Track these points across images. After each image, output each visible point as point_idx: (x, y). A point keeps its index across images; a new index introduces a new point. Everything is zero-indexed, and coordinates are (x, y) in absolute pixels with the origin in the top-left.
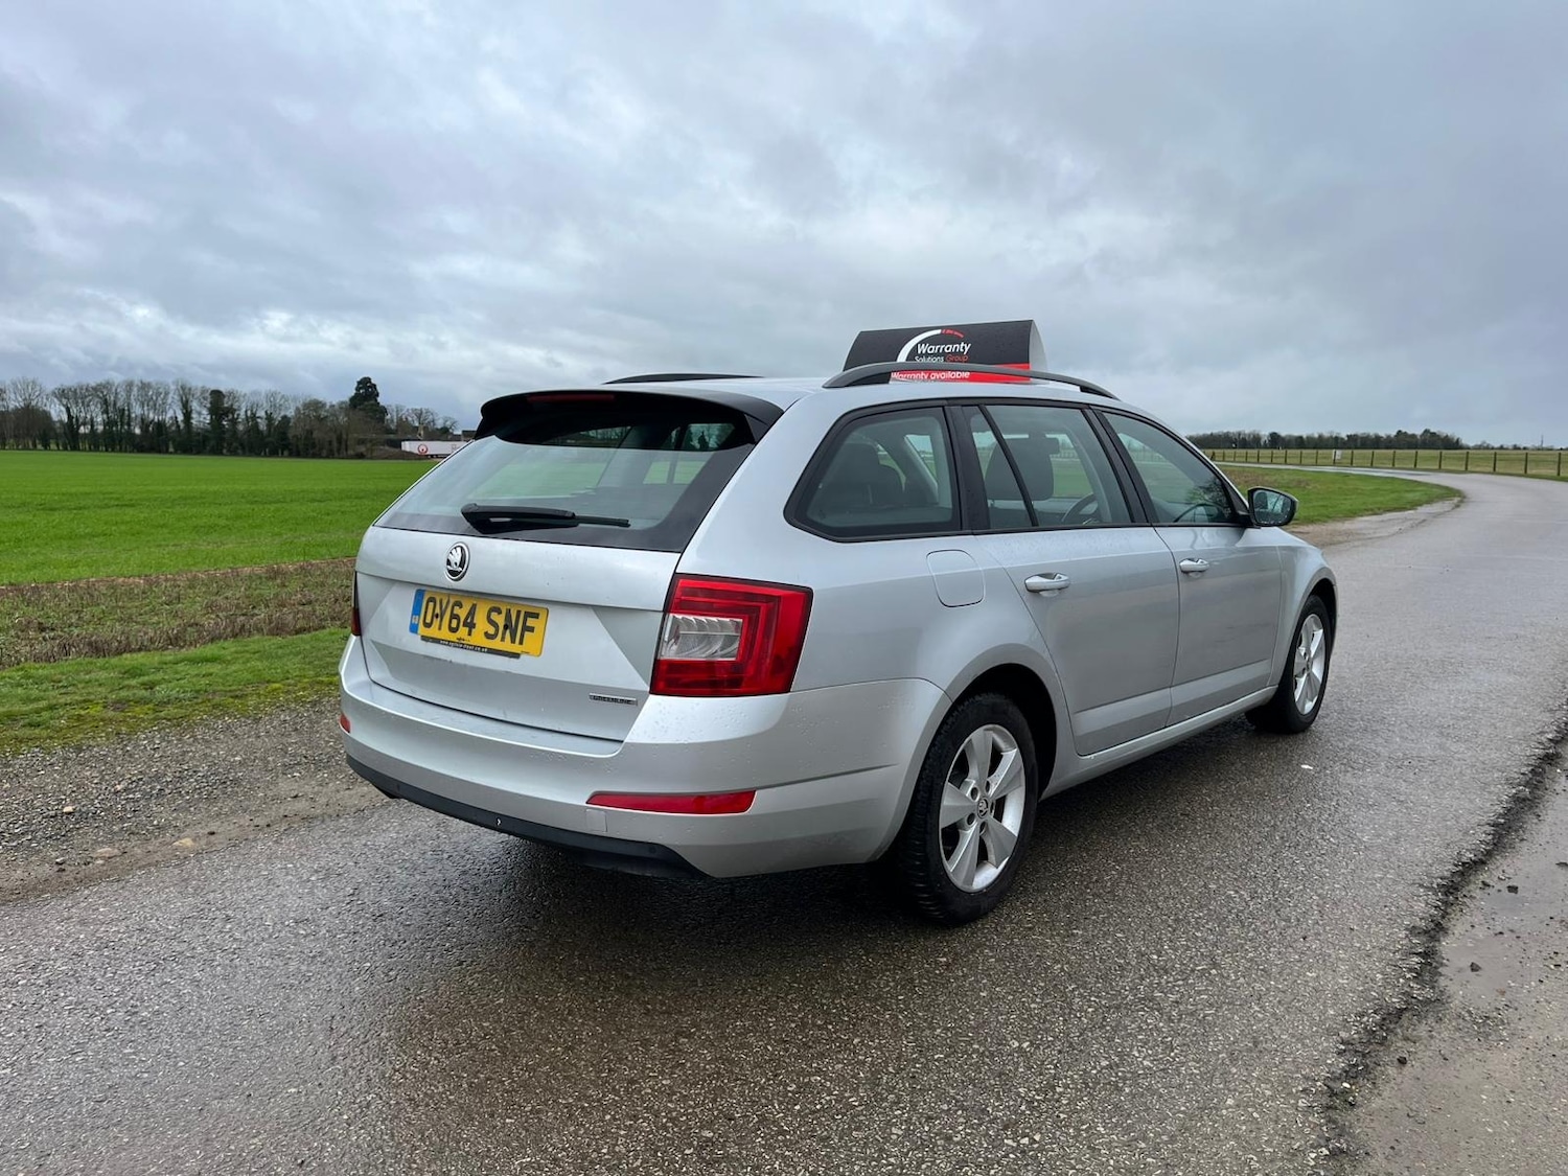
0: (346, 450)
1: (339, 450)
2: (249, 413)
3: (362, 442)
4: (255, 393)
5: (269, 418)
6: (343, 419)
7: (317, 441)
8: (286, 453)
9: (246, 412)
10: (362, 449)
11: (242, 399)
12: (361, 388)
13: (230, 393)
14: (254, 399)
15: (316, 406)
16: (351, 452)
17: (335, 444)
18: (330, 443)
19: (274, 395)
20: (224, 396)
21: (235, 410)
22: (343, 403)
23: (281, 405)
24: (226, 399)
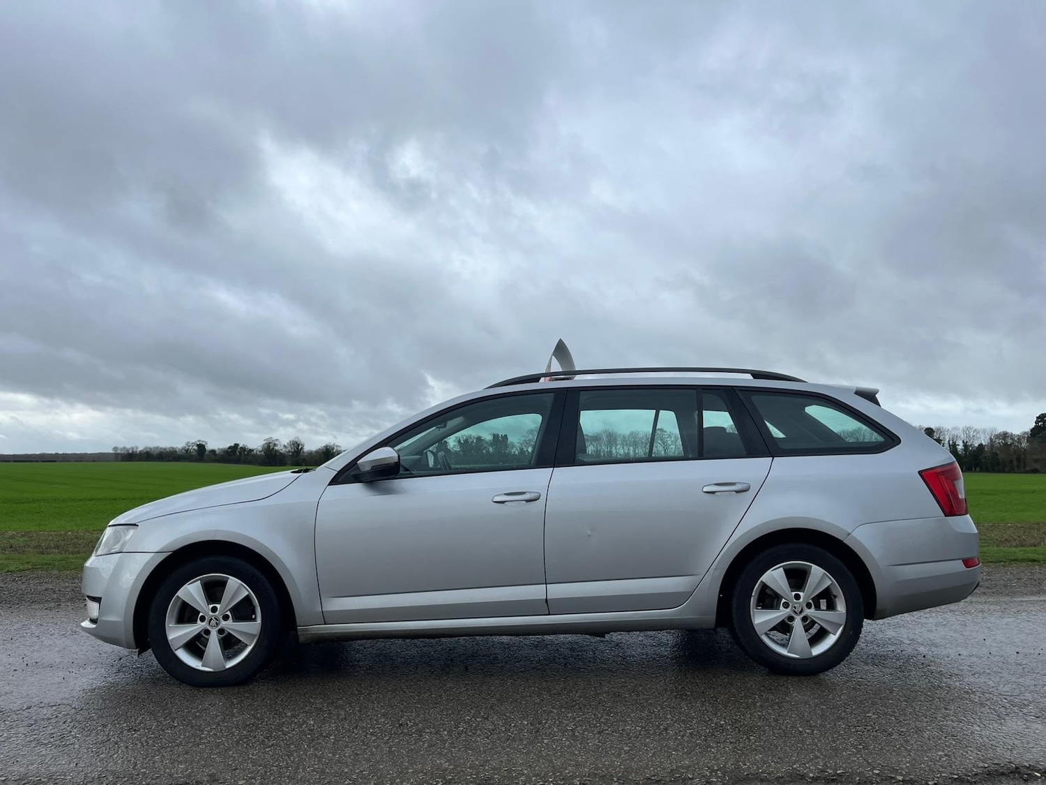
0: (1025, 467)
1: (1018, 467)
2: (951, 442)
3: (1036, 461)
4: (955, 428)
5: (965, 445)
6: (1024, 444)
7: (1001, 461)
8: (978, 469)
9: (949, 441)
10: (1037, 466)
11: (946, 433)
12: (1040, 422)
13: (938, 429)
14: (955, 433)
15: (1005, 435)
16: (1028, 468)
17: (1015, 463)
18: (1011, 461)
19: (968, 429)
20: (934, 432)
21: (941, 440)
22: (1025, 433)
23: (973, 436)
24: (935, 434)
